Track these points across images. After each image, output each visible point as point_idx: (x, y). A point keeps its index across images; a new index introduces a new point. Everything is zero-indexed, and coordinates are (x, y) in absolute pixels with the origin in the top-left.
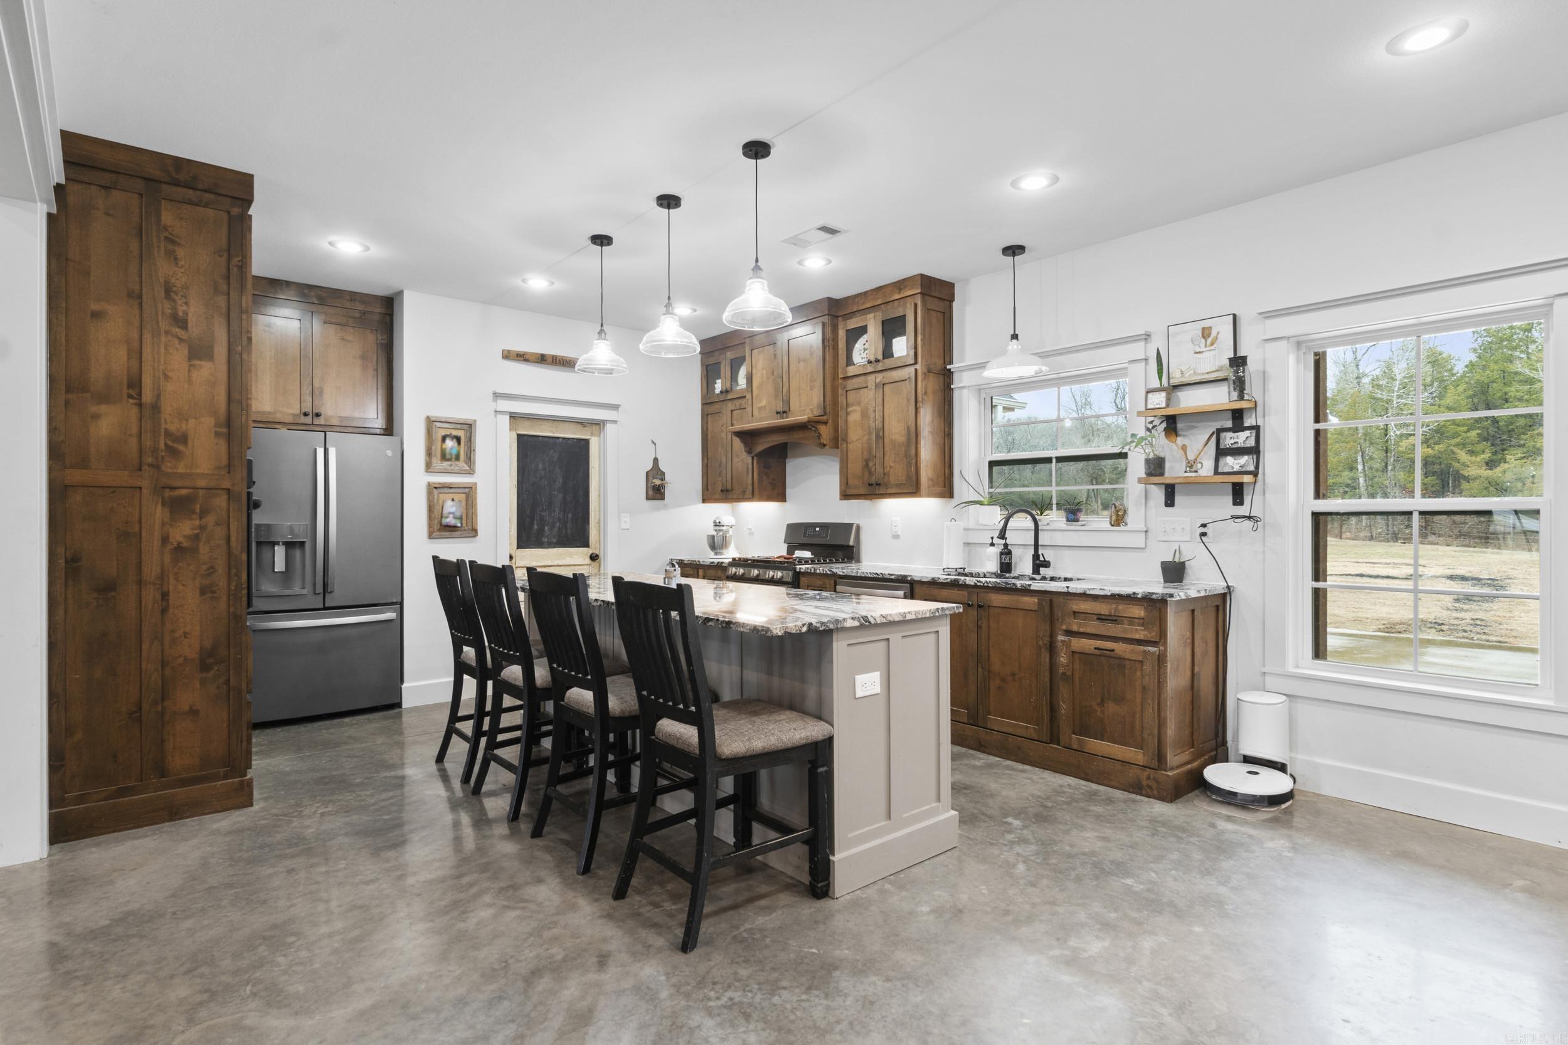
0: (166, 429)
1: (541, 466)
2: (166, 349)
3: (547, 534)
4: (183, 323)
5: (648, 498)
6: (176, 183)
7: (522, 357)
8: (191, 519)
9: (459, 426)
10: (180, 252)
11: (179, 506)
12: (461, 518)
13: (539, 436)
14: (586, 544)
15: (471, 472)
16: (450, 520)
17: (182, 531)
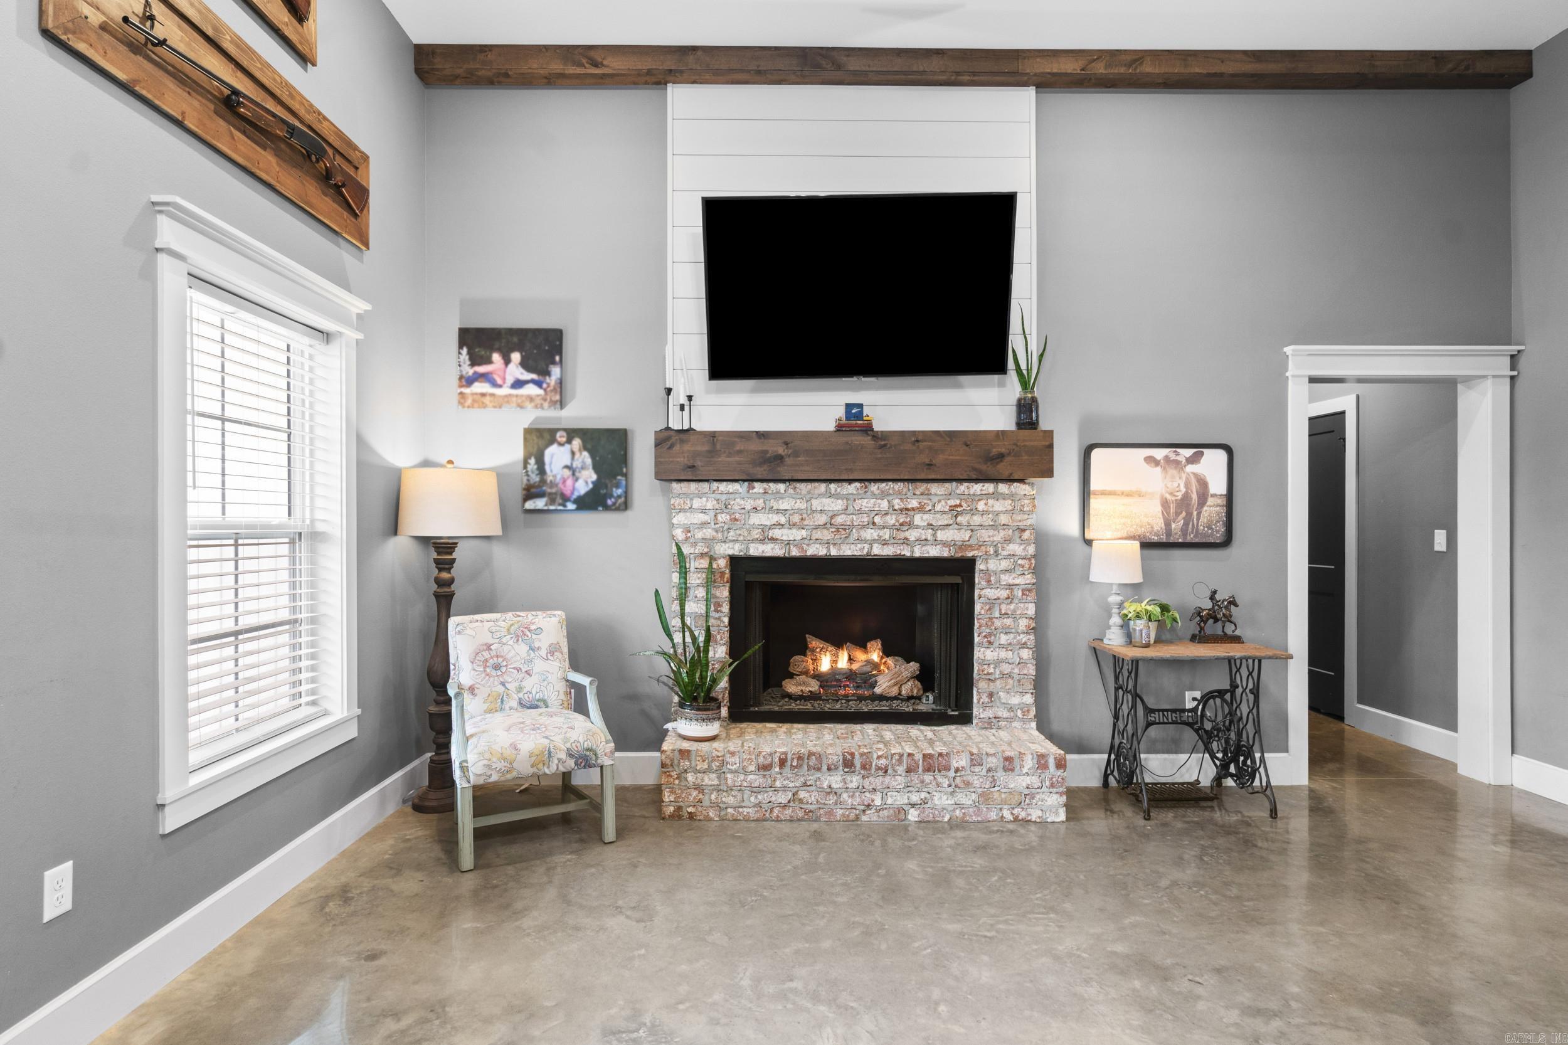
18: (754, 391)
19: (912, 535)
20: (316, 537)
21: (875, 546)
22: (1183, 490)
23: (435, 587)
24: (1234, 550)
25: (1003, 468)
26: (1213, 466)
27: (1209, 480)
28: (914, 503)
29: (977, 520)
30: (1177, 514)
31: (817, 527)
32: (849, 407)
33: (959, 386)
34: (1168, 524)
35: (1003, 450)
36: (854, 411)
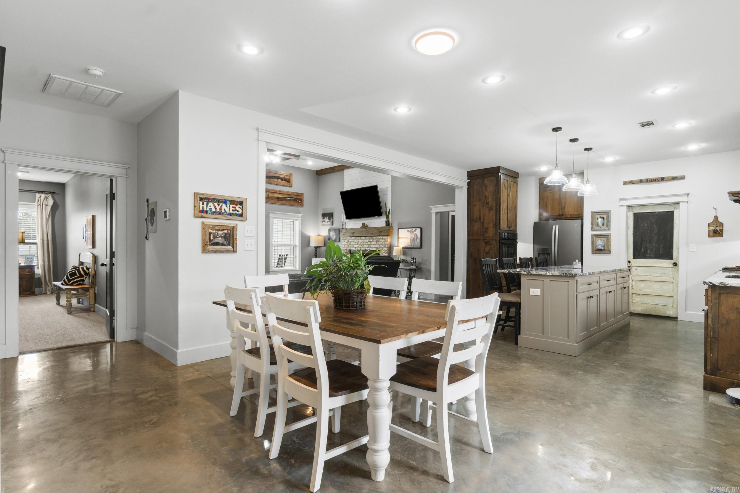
0: (485, 227)
1: (645, 225)
2: (485, 210)
3: (649, 253)
4: (488, 204)
5: (709, 236)
6: (486, 174)
7: (631, 183)
8: (489, 246)
9: (604, 213)
10: (488, 188)
11: (487, 243)
12: (604, 246)
13: (645, 213)
14: (672, 259)
15: (609, 230)
16: (600, 247)
17: (487, 249)
18: (354, 221)
19: (371, 246)
20: (296, 246)
21: (367, 248)
22: (414, 237)
23: (314, 254)
24: (422, 250)
25: (382, 234)
26: (418, 231)
27: (418, 235)
28: (371, 240)
29: (380, 243)
30: (413, 242)
31: (359, 245)
32: (363, 223)
33: (380, 218)
34: (411, 244)
35: (382, 230)
36: (363, 224)
